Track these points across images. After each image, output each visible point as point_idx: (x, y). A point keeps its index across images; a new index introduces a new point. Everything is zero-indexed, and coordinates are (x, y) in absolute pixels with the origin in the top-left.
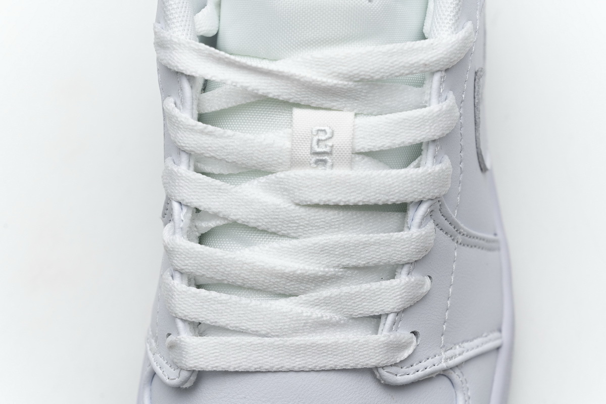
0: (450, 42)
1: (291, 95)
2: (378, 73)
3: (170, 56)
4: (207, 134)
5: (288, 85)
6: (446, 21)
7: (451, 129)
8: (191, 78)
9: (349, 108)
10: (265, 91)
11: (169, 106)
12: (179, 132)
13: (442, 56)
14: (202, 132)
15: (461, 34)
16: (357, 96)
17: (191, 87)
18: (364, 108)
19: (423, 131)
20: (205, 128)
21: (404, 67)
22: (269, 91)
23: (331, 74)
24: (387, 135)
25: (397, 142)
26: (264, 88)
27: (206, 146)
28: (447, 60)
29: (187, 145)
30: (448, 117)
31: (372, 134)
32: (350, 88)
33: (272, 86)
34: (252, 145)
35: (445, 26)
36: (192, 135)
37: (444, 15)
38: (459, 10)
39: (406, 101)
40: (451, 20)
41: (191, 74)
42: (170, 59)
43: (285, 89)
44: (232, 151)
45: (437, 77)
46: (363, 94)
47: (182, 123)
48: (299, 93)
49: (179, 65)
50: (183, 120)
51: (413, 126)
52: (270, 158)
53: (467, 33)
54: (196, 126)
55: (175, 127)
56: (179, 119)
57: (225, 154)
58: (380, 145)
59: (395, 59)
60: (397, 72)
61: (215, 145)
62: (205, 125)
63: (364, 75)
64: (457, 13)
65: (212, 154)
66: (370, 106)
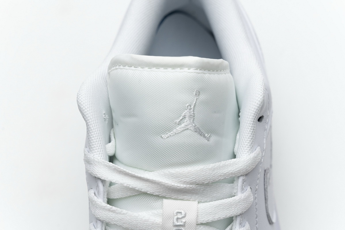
0: (246, 160)
1: (160, 193)
2: (206, 180)
3: (92, 168)
4: (112, 211)
5: (158, 187)
6: (245, 148)
7: (247, 209)
8: (103, 181)
9: (193, 199)
10: (145, 190)
11: (91, 195)
12: (97, 210)
13: (242, 168)
14: (109, 210)
15: (253, 155)
16: (198, 192)
17: (103, 185)
18: (202, 198)
19: (231, 211)
20: (111, 208)
21: (221, 176)
22: (148, 190)
23: (180, 182)
24: (211, 214)
25: (216, 218)
26: (145, 188)
27: (112, 218)
28: (245, 170)
29: (101, 217)
30: (245, 202)
31: (202, 214)
32: (193, 188)
33: (149, 187)
34: (137, 219)
35: (245, 151)
36: (104, 211)
37: (244, 144)
38: (253, 142)
39: (224, 192)
40: (248, 147)
41: (104, 179)
42: (93, 171)
43: (156, 189)
44: (126, 222)
45: (241, 180)
46: (201, 191)
47: (98, 205)
48: (164, 192)
49: (98, 174)
50: (99, 203)
51: (225, 208)
52: (146, 227)
53: (256, 154)
54: (106, 206)
55: (95, 207)
56: (97, 203)
57: (122, 223)
58: (207, 220)
59: (216, 172)
60: (217, 179)
61: (117, 218)
62: (111, 206)
63: (199, 182)
64: (252, 143)
65: (115, 223)
66: (205, 197)
